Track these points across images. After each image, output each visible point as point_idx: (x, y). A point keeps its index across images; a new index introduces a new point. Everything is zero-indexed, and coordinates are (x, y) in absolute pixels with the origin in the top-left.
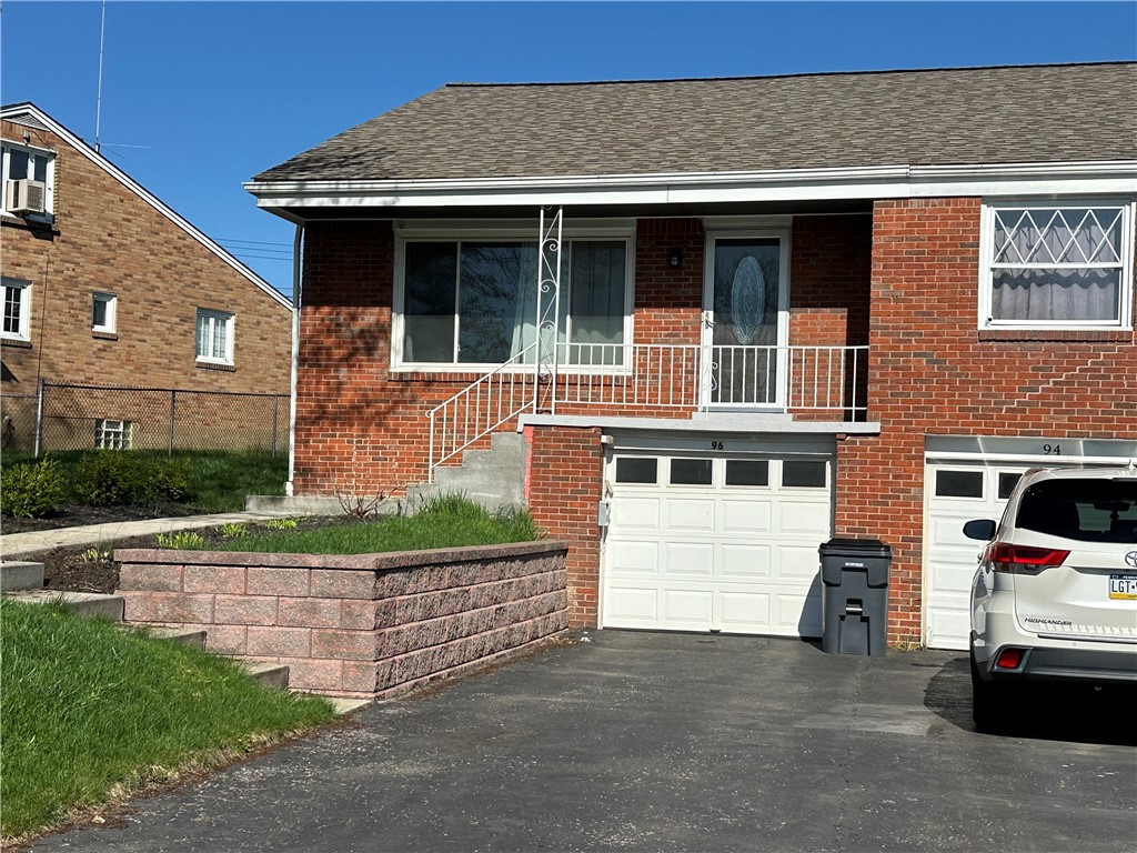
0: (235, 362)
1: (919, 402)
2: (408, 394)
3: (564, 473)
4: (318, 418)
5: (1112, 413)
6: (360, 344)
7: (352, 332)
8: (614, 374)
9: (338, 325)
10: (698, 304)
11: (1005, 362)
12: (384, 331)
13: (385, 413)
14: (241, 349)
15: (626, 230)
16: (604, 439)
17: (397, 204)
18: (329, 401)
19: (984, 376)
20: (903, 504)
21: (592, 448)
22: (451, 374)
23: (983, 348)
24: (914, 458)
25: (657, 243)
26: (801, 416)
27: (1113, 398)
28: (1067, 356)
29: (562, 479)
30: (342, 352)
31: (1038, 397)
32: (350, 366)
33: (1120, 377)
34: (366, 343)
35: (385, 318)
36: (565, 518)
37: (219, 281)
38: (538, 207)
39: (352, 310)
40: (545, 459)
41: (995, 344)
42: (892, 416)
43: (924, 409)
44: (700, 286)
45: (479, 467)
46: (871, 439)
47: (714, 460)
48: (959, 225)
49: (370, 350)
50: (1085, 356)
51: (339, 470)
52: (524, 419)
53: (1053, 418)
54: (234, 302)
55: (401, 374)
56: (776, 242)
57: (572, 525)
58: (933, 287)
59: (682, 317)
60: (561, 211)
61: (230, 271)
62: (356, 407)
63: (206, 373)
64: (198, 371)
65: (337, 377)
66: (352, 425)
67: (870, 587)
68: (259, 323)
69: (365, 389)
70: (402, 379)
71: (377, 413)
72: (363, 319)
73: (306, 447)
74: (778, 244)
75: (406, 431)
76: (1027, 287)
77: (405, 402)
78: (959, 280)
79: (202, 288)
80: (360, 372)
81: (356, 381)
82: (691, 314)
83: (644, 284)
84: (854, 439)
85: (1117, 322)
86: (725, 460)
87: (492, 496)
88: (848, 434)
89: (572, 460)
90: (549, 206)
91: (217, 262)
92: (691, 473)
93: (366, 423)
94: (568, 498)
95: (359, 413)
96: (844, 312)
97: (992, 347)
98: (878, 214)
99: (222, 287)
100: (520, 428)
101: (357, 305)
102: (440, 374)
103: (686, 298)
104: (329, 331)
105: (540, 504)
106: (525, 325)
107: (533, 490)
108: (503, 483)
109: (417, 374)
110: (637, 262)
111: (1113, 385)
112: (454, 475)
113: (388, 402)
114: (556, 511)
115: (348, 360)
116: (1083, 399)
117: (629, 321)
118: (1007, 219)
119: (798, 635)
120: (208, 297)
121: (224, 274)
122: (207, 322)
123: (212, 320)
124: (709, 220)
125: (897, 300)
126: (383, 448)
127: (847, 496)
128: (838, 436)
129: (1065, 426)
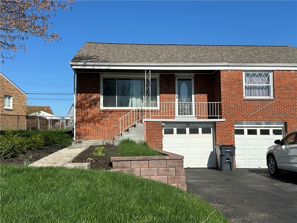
0: (13, 108)
1: (233, 114)
2: (106, 115)
3: (154, 132)
4: (82, 121)
5: (271, 116)
6: (92, 103)
7: (90, 100)
8: (156, 109)
9: (87, 98)
10: (174, 93)
11: (250, 105)
12: (99, 99)
13: (100, 119)
14: (14, 105)
15: (157, 76)
16: (163, 124)
17: (110, 69)
18: (85, 117)
19: (246, 108)
20: (230, 137)
21: (160, 126)
22: (116, 110)
23: (245, 102)
24: (232, 126)
25: (165, 79)
26: (199, 118)
27: (271, 113)
28: (262, 104)
29: (154, 134)
30: (88, 105)
31: (257, 113)
32: (90, 108)
33: (272, 108)
34: (94, 102)
35: (98, 96)
36: (155, 143)
37: (9, 88)
38: (144, 70)
39: (90, 94)
40: (149, 129)
41: (248, 101)
42: (227, 117)
43: (234, 116)
44: (174, 89)
45: (133, 132)
46: (223, 122)
47: (187, 128)
48: (238, 76)
49: (95, 104)
50: (265, 104)
51: (88, 134)
52: (144, 120)
53: (260, 117)
54: (13, 93)
55: (104, 110)
56: (190, 80)
57: (157, 145)
58: (234, 89)
59: (171, 96)
60: (150, 71)
61: (12, 86)
62: (92, 118)
63: (6, 111)
64: (5, 111)
65: (87, 111)
66: (91, 123)
67: (231, 155)
68: (18, 99)
69: (94, 114)
70: (104, 111)
71: (98, 120)
72: (93, 97)
73: (79, 128)
74: (191, 80)
75: (106, 124)
76: (251, 89)
77: (105, 117)
78: (239, 88)
79: (5, 90)
80: (93, 109)
81: (92, 112)
82: (173, 95)
83: (162, 88)
84: (219, 123)
85: (270, 97)
86: (189, 128)
87: (137, 138)
88: (218, 122)
89: (156, 129)
90: (147, 70)
91: (9, 83)
92: (181, 131)
93: (95, 122)
94: (155, 138)
95: (93, 119)
96: (207, 95)
97: (247, 102)
98: (222, 73)
99: (9, 89)
100: (143, 122)
101: (92, 93)
102: (114, 110)
103: (172, 92)
104: (84, 99)
105: (148, 140)
106: (133, 98)
107: (147, 137)
108: (139, 135)
109: (108, 110)
110: (160, 84)
111: (271, 110)
112: (127, 134)
113: (100, 117)
114: (152, 141)
115: (90, 107)
116: (265, 113)
117: (158, 97)
118: (247, 75)
119: (207, 167)
120: (7, 92)
121: (10, 87)
122: (6, 99)
123: (7, 98)
124: (176, 74)
125: (227, 92)
126: (99, 128)
127: (219, 135)
128: (216, 122)
129: (263, 119)
